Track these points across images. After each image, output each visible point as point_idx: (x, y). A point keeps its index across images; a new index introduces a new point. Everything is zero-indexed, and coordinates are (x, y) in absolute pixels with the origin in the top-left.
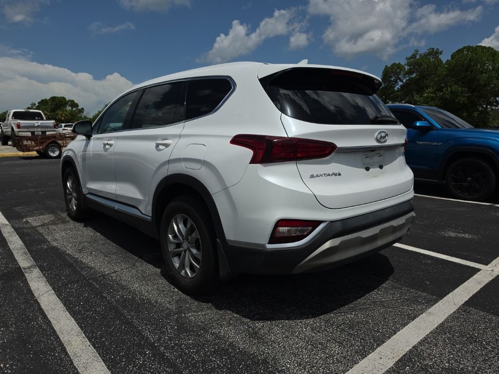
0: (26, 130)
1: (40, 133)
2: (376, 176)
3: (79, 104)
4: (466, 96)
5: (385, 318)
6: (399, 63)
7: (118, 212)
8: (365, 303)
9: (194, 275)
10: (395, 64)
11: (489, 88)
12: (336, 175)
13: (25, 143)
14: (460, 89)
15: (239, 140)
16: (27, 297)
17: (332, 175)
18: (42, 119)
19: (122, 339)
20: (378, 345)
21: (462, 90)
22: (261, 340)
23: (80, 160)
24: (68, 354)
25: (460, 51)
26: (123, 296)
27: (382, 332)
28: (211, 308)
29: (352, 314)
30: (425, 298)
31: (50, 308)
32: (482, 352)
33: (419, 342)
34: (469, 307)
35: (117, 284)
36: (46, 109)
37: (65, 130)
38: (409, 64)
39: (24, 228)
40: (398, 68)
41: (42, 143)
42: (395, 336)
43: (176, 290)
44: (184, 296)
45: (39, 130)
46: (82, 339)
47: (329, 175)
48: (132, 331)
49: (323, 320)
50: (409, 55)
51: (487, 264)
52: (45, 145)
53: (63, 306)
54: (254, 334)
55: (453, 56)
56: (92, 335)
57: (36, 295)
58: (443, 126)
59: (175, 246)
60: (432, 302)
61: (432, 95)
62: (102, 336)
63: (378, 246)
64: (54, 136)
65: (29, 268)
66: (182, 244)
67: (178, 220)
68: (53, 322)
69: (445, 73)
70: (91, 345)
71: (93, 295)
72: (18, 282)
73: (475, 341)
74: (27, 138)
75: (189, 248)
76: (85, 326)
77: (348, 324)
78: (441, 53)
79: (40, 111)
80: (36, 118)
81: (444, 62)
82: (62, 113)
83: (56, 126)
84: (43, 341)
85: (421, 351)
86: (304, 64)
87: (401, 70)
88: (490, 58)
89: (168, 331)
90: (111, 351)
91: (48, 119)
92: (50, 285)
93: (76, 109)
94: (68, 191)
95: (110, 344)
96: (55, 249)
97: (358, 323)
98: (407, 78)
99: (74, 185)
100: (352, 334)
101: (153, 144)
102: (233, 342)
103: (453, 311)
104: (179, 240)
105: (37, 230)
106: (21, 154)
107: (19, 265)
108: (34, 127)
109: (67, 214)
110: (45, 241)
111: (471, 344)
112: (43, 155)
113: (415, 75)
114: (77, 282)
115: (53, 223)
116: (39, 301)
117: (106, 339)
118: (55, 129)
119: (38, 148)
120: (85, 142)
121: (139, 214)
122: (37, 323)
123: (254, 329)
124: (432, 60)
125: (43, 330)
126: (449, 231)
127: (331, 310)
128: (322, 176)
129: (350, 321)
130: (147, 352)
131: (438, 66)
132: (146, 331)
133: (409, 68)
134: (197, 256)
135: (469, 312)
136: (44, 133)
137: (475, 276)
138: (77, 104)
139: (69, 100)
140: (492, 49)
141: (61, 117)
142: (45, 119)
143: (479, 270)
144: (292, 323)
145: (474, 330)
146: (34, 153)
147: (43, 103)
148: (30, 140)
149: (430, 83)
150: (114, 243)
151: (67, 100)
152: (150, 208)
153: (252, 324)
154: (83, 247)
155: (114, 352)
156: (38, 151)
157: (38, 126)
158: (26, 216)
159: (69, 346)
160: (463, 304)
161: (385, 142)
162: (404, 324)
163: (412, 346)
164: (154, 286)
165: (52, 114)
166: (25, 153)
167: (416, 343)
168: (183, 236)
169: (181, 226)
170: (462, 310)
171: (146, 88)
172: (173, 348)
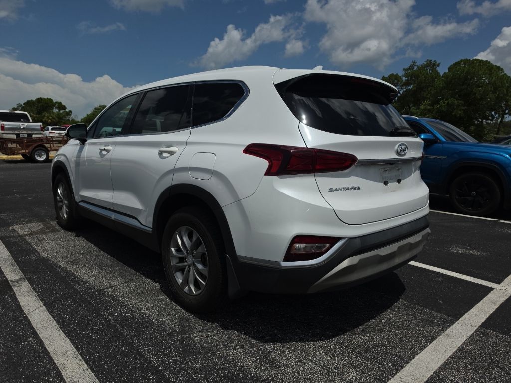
0: (11, 132)
1: (26, 136)
2: (394, 191)
3: (66, 106)
4: (462, 110)
5: (402, 341)
6: (397, 74)
7: (115, 222)
8: (379, 324)
9: (200, 291)
10: (393, 74)
11: (484, 102)
12: (355, 189)
13: (10, 145)
14: (456, 102)
15: (252, 149)
16: (16, 313)
17: (351, 189)
18: (28, 121)
19: (123, 361)
20: (397, 371)
21: (458, 102)
22: (273, 363)
23: (73, 165)
24: (64, 378)
25: (457, 64)
26: (122, 313)
27: (400, 356)
28: (216, 327)
29: (367, 336)
30: (440, 319)
31: (41, 326)
32: (505, 378)
33: (439, 367)
34: (487, 329)
35: (115, 300)
36: (32, 111)
37: (52, 133)
38: (406, 76)
39: (11, 237)
40: (396, 79)
41: (28, 147)
42: (413, 360)
43: (178, 307)
44: (187, 314)
45: (25, 132)
46: (78, 362)
47: (348, 189)
48: (133, 353)
49: (337, 342)
50: (407, 66)
51: (499, 283)
52: (31, 148)
53: (56, 324)
54: (265, 358)
55: (449, 69)
56: (90, 357)
57: (26, 311)
58: (447, 139)
59: (177, 261)
60: (448, 324)
61: (429, 107)
62: (100, 359)
63: (396, 264)
64: (40, 139)
65: (17, 281)
66: (185, 259)
67: (183, 233)
68: (46, 342)
69: (441, 85)
70: (89, 369)
71: (89, 312)
72: (5, 297)
73: (497, 366)
74: (12, 141)
75: (194, 264)
76: (82, 347)
77: (364, 347)
78: (438, 65)
79: (27, 113)
80: (22, 120)
81: (441, 74)
82: (49, 115)
83: (43, 129)
84: (36, 364)
85: (443, 377)
86: (318, 70)
87: (398, 81)
88: (486, 71)
89: (172, 353)
90: (110, 375)
91: (34, 121)
92: (41, 300)
93: (64, 112)
94: (58, 198)
95: (110, 367)
96: (45, 261)
97: (374, 345)
98: (404, 90)
99: (65, 192)
100: (369, 358)
101: (156, 151)
102: (243, 366)
103: (471, 333)
104: (183, 254)
105: (25, 240)
106: (5, 157)
107: (6, 277)
108: (20, 129)
109: (57, 222)
110: (34, 251)
111: (493, 369)
112: (29, 159)
113: (411, 86)
114: (71, 297)
115: (43, 232)
116: (29, 318)
117: (106, 362)
118: (42, 132)
119: (24, 151)
120: (78, 147)
121: (139, 225)
122: (28, 342)
123: (264, 351)
124: (429, 72)
125: (36, 350)
126: (456, 247)
127: (344, 332)
128: (341, 190)
129: (365, 344)
130: (151, 377)
131: (436, 78)
132: (148, 353)
133: (406, 79)
134: (203, 273)
135: (487, 334)
136: (30, 135)
137: (489, 295)
138: (65, 106)
139: (56, 102)
140: (489, 62)
141: (47, 119)
142: (31, 121)
143: (491, 289)
144: (306, 345)
145: (494, 354)
146: (20, 157)
147: (29, 105)
148: (14, 142)
149: (427, 95)
150: (109, 255)
151: (54, 101)
152: (151, 219)
153: (262, 346)
154: (76, 259)
155: (115, 376)
156: (24, 155)
157: (24, 128)
158: (13, 224)
159: (64, 370)
160: (480, 326)
161: (405, 154)
162: (422, 346)
163: (433, 371)
164: (155, 302)
165: (38, 116)
166: (10, 156)
167: (436, 368)
168: (187, 251)
169: (185, 239)
170: (479, 332)
171: (148, 91)
172: (179, 372)
